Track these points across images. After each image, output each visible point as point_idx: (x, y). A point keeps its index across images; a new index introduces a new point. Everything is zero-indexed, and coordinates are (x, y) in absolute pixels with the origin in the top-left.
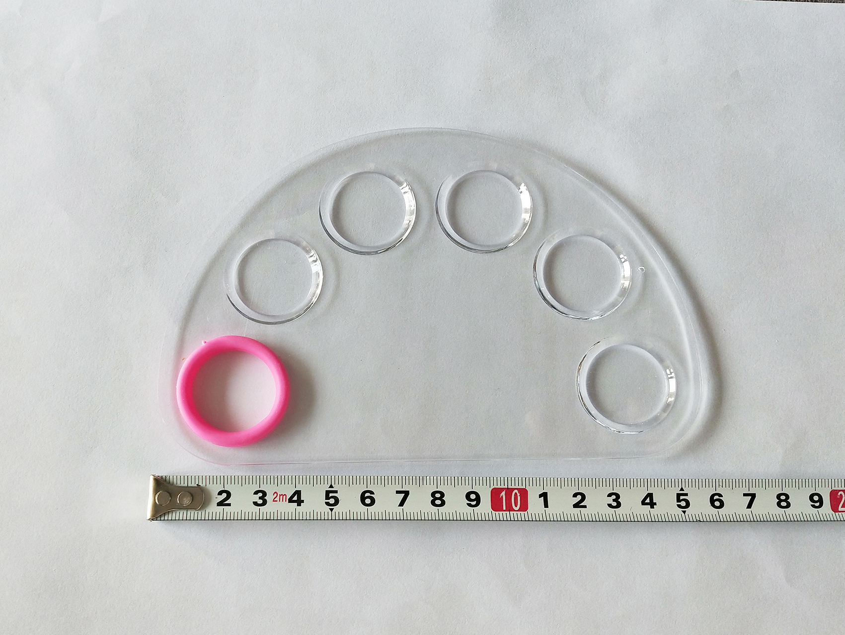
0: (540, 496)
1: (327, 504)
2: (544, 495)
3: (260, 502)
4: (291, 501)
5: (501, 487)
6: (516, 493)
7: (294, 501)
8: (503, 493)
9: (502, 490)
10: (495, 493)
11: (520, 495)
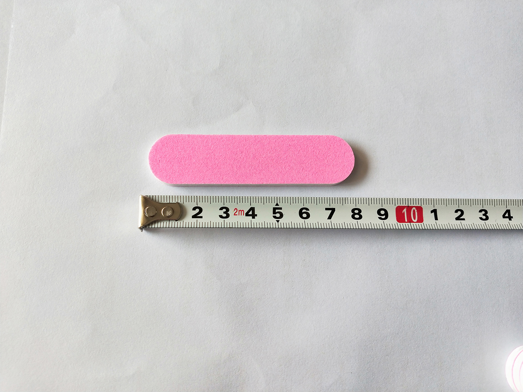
0: (432, 212)
1: (275, 217)
2: (434, 211)
3: (225, 215)
4: (247, 214)
5: (403, 205)
6: (414, 210)
7: (250, 215)
8: (405, 210)
9: (404, 207)
10: (399, 210)
11: (418, 212)
